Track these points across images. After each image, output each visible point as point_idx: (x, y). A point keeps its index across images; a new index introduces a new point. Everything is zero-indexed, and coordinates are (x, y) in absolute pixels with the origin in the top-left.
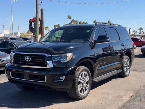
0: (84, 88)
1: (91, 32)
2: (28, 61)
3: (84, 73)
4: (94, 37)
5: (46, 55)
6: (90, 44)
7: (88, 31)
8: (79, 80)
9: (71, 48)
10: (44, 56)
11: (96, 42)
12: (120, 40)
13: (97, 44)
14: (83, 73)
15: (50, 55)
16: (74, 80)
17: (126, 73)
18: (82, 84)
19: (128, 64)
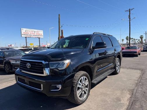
0: (83, 92)
1: (90, 40)
2: (28, 67)
3: (84, 78)
4: (92, 44)
5: (43, 62)
6: (89, 50)
7: (87, 39)
8: (78, 86)
9: (72, 53)
10: (41, 63)
11: (94, 48)
12: (113, 46)
13: (95, 49)
14: (82, 78)
15: (48, 63)
16: (73, 87)
17: (117, 71)
18: (82, 89)
19: (119, 64)
